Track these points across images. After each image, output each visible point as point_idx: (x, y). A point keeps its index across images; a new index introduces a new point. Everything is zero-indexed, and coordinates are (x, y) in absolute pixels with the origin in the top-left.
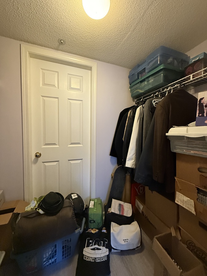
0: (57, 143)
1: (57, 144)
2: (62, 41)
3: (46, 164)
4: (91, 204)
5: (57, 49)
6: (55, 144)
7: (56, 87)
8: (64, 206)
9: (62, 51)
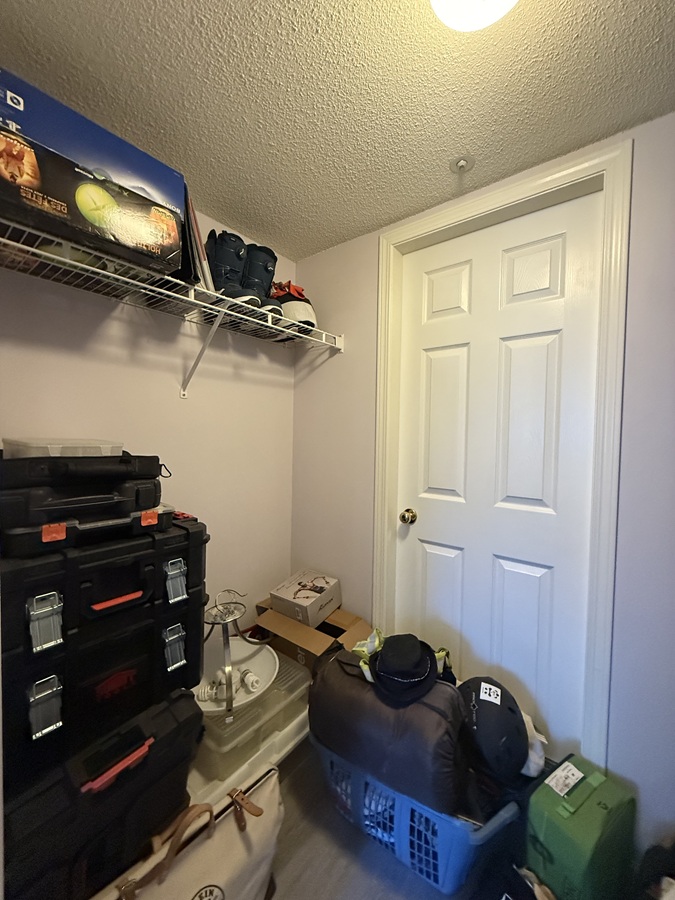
0: (460, 491)
1: (462, 494)
2: (462, 163)
3: (429, 548)
4: (564, 774)
5: (460, 192)
6: (453, 492)
7: (463, 311)
8: (425, 700)
9: (476, 188)
